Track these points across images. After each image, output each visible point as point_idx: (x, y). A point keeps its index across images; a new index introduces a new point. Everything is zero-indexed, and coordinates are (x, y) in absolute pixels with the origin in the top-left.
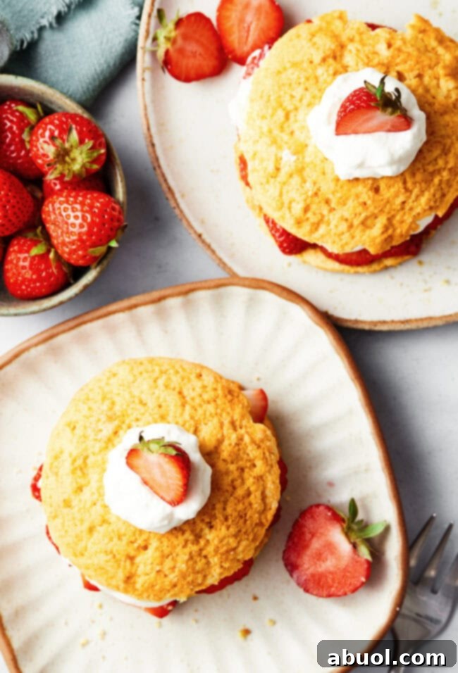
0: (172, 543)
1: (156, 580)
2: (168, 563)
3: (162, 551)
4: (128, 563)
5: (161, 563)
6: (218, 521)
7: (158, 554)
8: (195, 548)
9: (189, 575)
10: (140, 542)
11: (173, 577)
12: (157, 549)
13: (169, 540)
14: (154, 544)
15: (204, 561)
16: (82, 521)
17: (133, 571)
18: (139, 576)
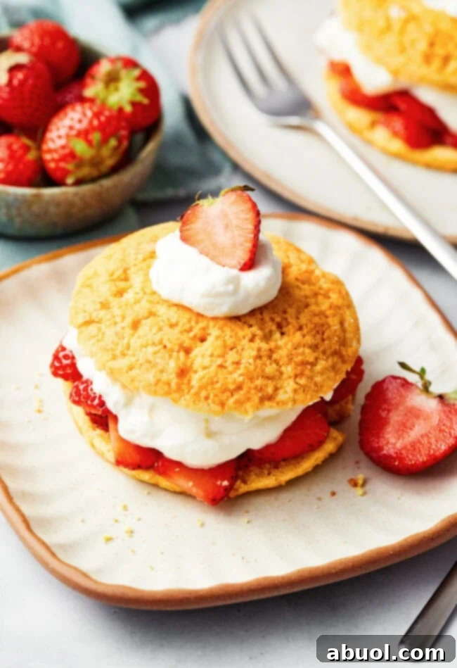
0: (236, 334)
1: (216, 374)
2: (232, 357)
3: (224, 341)
4: (182, 354)
5: (223, 356)
6: (290, 327)
7: (219, 343)
8: (264, 346)
9: (257, 378)
10: (196, 330)
11: (237, 377)
12: (218, 337)
13: (232, 330)
14: (214, 332)
15: (274, 366)
16: (123, 318)
17: (189, 363)
18: (196, 372)
